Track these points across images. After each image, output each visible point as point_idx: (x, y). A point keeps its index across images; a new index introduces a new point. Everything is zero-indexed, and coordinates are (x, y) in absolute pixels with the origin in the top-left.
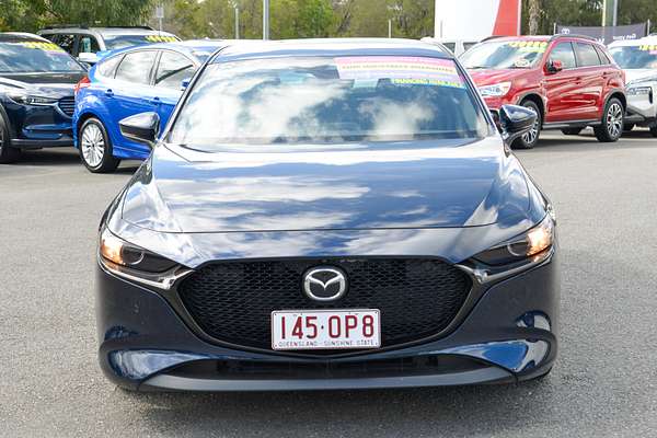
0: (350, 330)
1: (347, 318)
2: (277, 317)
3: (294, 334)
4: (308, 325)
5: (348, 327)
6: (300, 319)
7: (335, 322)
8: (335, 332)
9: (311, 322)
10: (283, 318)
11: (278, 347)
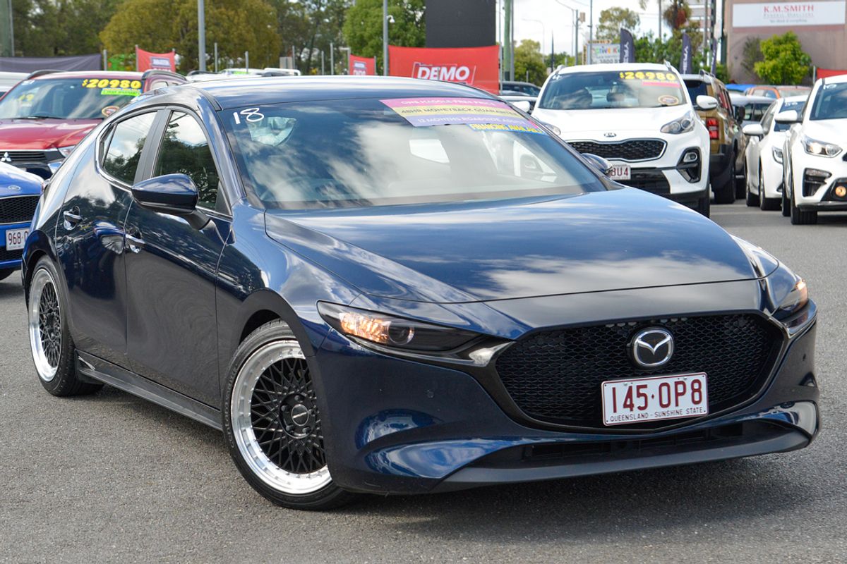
0: (680, 398)
1: (677, 383)
2: (607, 388)
3: (625, 406)
4: (639, 395)
5: (677, 395)
6: (630, 388)
7: (665, 389)
8: (665, 402)
9: (642, 391)
10: (614, 389)
11: (609, 422)
